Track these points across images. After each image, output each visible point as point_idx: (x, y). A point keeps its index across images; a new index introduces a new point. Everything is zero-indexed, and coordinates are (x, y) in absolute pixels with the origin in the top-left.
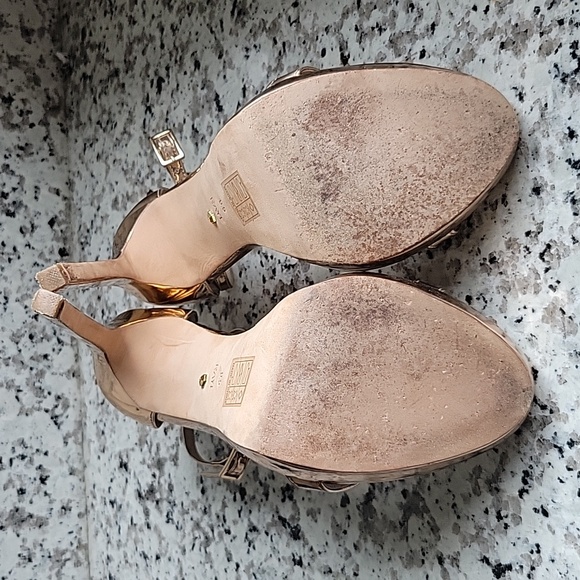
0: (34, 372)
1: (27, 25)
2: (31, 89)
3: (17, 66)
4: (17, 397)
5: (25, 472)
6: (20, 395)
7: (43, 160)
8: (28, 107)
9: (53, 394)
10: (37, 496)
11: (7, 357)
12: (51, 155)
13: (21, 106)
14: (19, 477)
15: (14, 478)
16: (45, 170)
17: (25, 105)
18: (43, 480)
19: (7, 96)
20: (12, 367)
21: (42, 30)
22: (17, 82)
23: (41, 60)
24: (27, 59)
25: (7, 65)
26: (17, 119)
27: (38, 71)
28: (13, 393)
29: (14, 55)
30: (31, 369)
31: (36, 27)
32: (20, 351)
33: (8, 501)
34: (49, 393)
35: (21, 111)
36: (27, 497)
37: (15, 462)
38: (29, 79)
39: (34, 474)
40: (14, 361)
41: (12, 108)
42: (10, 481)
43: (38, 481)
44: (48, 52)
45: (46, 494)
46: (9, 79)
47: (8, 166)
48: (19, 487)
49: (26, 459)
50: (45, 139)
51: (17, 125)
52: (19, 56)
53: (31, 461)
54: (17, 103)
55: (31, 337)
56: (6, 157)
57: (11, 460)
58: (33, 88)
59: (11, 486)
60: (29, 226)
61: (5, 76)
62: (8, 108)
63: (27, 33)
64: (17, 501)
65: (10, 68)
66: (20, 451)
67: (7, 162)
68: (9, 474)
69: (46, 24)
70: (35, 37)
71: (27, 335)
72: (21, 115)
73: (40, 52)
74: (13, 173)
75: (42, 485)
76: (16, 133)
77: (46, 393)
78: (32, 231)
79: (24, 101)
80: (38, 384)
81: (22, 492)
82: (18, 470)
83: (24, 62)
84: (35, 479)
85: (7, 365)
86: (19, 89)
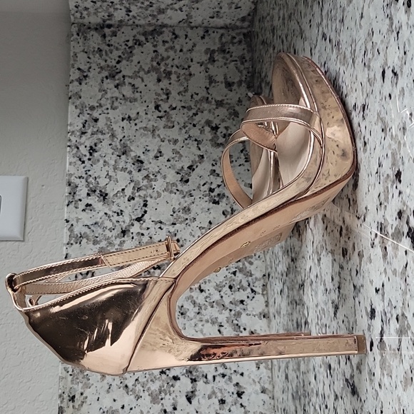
0: (233, 312)
1: (229, 80)
2: (231, 120)
3: (222, 106)
4: (219, 331)
5: (226, 387)
6: (222, 329)
7: (240, 165)
8: (229, 132)
9: (248, 329)
10: (234, 406)
11: (212, 301)
12: (246, 161)
13: (224, 131)
14: (221, 390)
15: (217, 391)
16: (242, 172)
17: (227, 130)
18: (240, 395)
19: (214, 125)
20: (216, 309)
21: (240, 83)
22: (222, 117)
23: (240, 101)
24: (229, 101)
25: (215, 107)
26: (221, 140)
27: (237, 108)
28: (217, 327)
29: (220, 100)
30: (231, 310)
31: (236, 81)
32: (222, 297)
33: (212, 408)
34: (245, 329)
35: (225, 135)
36: (226, 407)
37: (217, 379)
38: (230, 114)
39: (233, 389)
40: (217, 304)
41: (218, 133)
42: (214, 393)
43: (236, 396)
44: (244, 95)
45: (242, 405)
46: (216, 115)
47: (214, 171)
48: (220, 398)
49: (226, 377)
50: (242, 151)
51: (221, 144)
52: (223, 100)
53: (230, 379)
54: (222, 130)
55: (230, 287)
56: (213, 165)
57: (214, 377)
58: (233, 119)
59: (214, 397)
60: (229, 210)
61: (214, 114)
62: (216, 133)
63: (229, 85)
64: (218, 408)
65: (217, 108)
66: (221, 370)
67: (214, 168)
68: (213, 387)
69: (243, 78)
70: (235, 87)
71: (227, 286)
72: (224, 137)
73: (238, 96)
74: (218, 175)
75: (239, 399)
76: (221, 149)
77: (242, 329)
78: (232, 213)
79: (227, 128)
80: (235, 322)
81: (222, 402)
82: (220, 385)
83: (227, 103)
84: (233, 393)
85: (212, 307)
86: (223, 121)
